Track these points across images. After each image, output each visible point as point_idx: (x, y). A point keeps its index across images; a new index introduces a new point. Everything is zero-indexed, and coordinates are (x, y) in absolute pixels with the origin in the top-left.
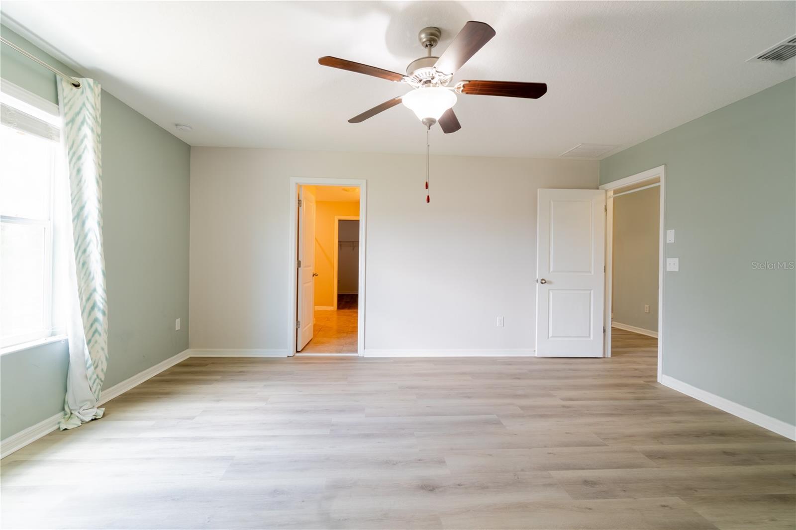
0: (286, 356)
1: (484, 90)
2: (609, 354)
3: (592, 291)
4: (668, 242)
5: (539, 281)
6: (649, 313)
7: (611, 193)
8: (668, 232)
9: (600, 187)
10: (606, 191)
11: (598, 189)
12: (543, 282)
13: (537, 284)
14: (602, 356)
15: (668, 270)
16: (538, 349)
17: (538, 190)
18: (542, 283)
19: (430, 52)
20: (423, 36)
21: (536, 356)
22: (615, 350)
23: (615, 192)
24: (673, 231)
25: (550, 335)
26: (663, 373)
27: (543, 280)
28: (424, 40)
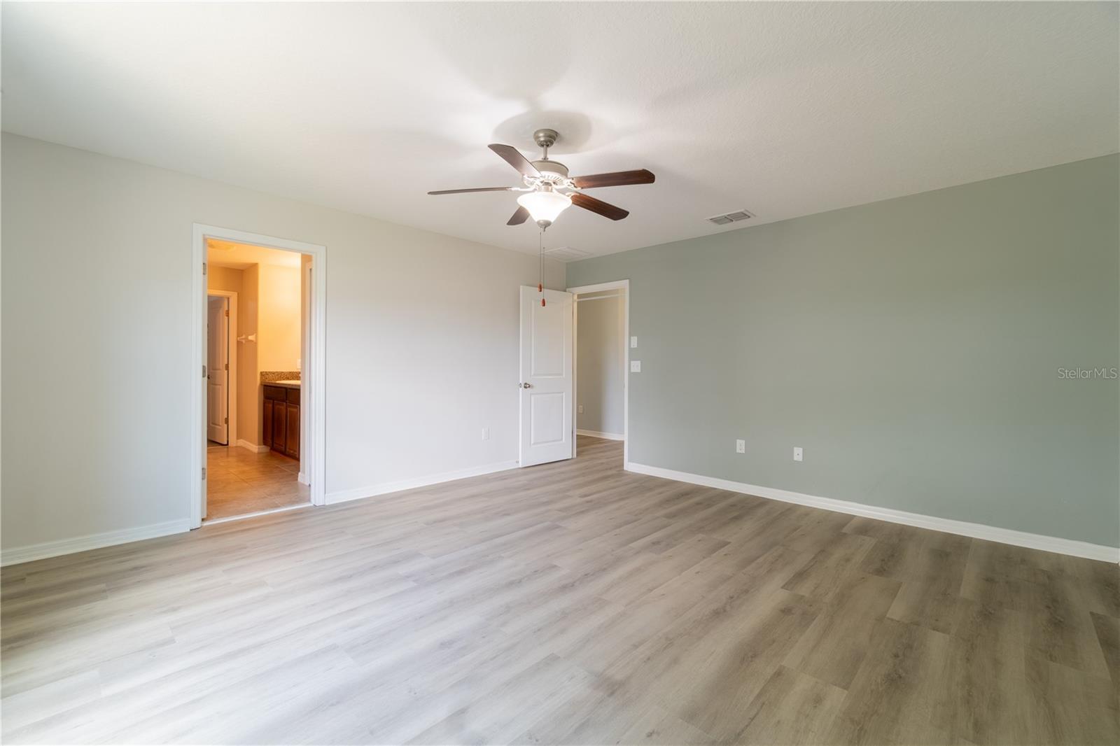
0: (189, 530)
1: (595, 208)
2: (575, 456)
3: (564, 394)
4: (632, 346)
5: (523, 385)
6: (583, 413)
7: (576, 297)
8: (632, 338)
9: (567, 289)
10: (573, 294)
11: (565, 291)
12: (527, 386)
13: (521, 389)
14: (571, 457)
15: (632, 371)
16: (522, 459)
17: (521, 286)
18: (525, 387)
19: (546, 153)
20: (541, 135)
21: (520, 467)
22: (581, 449)
23: (579, 296)
24: (636, 338)
25: (532, 443)
26: (630, 461)
27: (526, 384)
28: (542, 139)
